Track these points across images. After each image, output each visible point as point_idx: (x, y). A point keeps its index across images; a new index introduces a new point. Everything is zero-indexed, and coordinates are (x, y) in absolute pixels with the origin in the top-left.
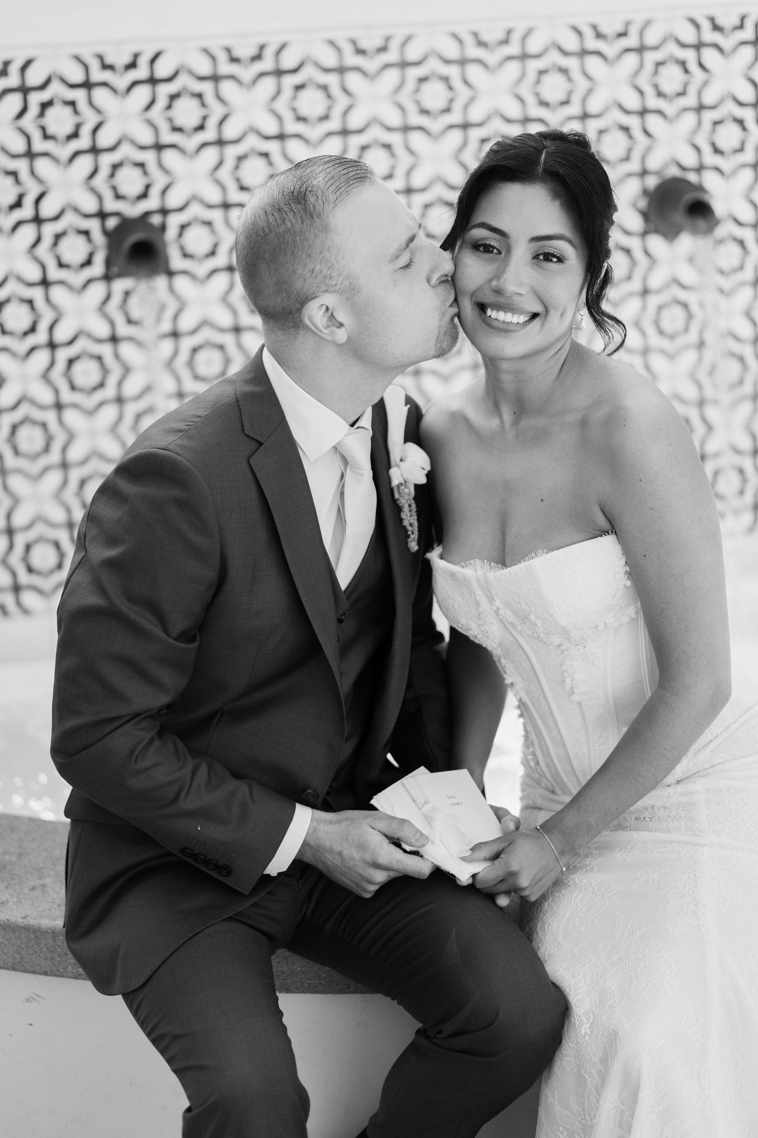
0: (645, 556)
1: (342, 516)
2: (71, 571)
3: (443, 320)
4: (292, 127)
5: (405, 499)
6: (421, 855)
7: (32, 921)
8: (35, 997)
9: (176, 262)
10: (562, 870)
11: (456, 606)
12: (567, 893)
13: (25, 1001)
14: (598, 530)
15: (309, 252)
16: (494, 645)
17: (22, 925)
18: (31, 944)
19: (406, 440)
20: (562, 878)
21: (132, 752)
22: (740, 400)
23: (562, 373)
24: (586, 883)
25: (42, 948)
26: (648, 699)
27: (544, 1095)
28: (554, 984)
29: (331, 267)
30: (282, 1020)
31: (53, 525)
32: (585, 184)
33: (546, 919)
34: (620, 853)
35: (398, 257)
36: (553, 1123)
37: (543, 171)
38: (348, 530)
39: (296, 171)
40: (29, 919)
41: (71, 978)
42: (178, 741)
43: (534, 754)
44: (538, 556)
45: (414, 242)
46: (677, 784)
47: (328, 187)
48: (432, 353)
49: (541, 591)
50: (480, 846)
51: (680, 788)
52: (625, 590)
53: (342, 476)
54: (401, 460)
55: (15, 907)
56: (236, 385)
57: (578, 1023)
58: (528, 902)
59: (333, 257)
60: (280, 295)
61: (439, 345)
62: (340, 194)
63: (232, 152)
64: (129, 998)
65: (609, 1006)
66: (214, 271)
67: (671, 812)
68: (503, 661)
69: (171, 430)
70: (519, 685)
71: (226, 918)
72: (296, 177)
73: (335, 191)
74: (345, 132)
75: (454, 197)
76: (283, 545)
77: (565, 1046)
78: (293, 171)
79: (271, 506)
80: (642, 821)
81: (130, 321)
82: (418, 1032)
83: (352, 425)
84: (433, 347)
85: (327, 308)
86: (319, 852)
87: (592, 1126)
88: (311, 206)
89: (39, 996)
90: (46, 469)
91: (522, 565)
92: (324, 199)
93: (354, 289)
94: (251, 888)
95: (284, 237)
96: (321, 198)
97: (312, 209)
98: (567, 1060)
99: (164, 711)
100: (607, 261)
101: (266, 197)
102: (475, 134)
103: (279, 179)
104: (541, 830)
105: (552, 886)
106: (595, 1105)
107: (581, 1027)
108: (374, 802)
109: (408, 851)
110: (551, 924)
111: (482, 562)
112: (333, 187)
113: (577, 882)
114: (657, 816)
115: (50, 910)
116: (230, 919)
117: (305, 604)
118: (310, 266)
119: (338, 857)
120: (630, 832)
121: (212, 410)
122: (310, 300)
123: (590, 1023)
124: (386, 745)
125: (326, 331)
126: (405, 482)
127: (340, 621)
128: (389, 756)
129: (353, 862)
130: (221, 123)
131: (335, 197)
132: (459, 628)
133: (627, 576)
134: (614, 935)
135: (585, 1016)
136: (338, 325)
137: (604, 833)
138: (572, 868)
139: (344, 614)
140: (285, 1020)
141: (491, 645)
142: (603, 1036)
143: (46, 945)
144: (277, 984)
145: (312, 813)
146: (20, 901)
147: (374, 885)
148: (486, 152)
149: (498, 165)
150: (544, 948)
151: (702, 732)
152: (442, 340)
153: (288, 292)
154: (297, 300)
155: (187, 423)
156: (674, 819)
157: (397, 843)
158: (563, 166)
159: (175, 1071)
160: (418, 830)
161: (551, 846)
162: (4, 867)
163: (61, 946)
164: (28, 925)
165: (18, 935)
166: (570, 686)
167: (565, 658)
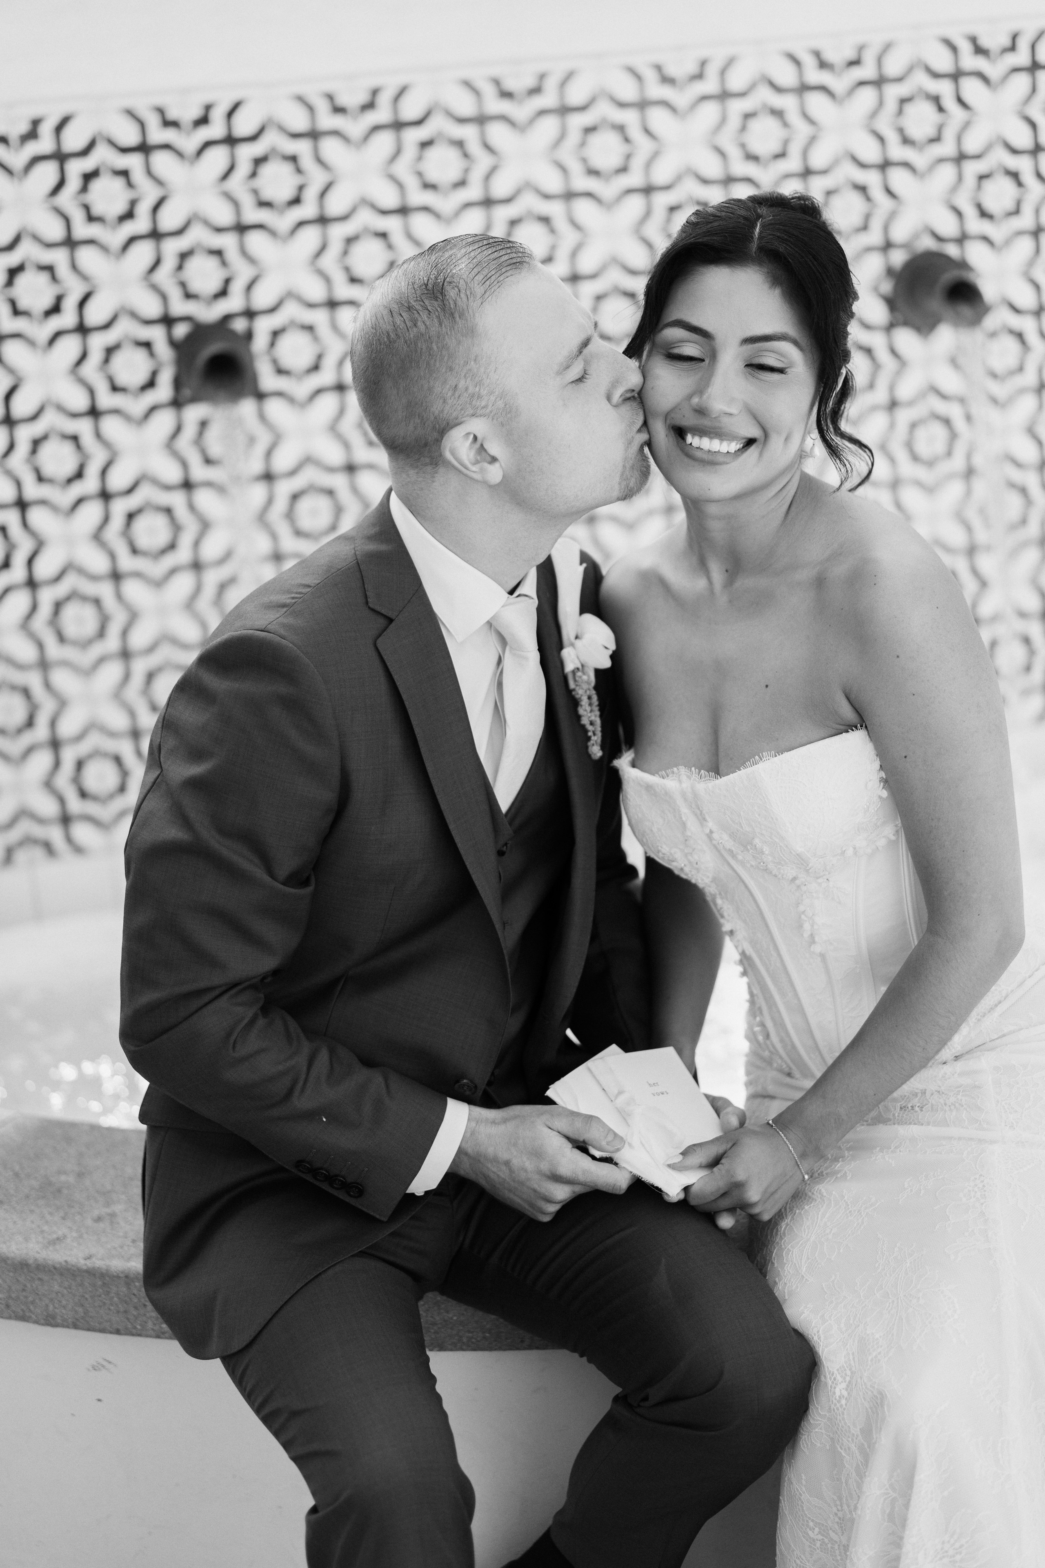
0: (905, 757)
1: (500, 715)
2: (142, 796)
3: (629, 449)
4: (417, 197)
5: (582, 689)
6: (615, 1162)
7: (98, 1263)
8: (105, 1363)
9: (268, 380)
10: (804, 1177)
11: (655, 830)
12: (811, 1209)
13: (91, 1369)
14: (842, 723)
15: (450, 363)
16: (707, 881)
17: (85, 1268)
18: (98, 1293)
19: (583, 611)
20: (805, 1190)
21: (229, 1035)
22: (1024, 545)
23: (790, 517)
24: (837, 1196)
25: (113, 1298)
26: (913, 947)
27: (786, 1479)
28: (796, 1331)
29: (480, 383)
30: (435, 1389)
31: (112, 734)
32: (814, 265)
33: (784, 1244)
34: (881, 1154)
35: (568, 367)
36: (799, 1516)
37: (758, 249)
38: (509, 732)
39: (430, 256)
40: (94, 1259)
41: (151, 1336)
42: (289, 1018)
43: (762, 1025)
44: (763, 760)
45: (589, 346)
46: (955, 1060)
47: (474, 276)
48: (616, 494)
49: (768, 807)
50: (694, 1149)
51: (959, 1066)
52: (880, 803)
53: (500, 661)
54: (577, 637)
55: (75, 1244)
56: (356, 543)
57: (830, 1382)
58: (759, 1222)
59: (482, 370)
60: (412, 422)
61: (625, 483)
62: (489, 286)
63: (338, 232)
64: (231, 1363)
65: (872, 1360)
66: (319, 392)
67: (949, 1099)
68: (719, 901)
69: (270, 604)
70: (741, 934)
71: (357, 1253)
72: (431, 264)
73: (483, 282)
74: (488, 202)
75: (640, 285)
76: (423, 754)
77: (813, 1412)
78: (426, 256)
79: (406, 703)
80: (909, 1111)
81: (208, 461)
82: (616, 1399)
83: (511, 593)
84: (617, 487)
85: (475, 438)
86: (480, 1162)
87: (852, 1521)
88: (451, 302)
89: (110, 1362)
90: (101, 660)
91: (742, 773)
92: (468, 293)
93: (510, 412)
94: (390, 1213)
95: (416, 344)
96: (464, 292)
97: (452, 306)
98: (816, 1432)
99: (269, 980)
100: (847, 366)
101: (390, 291)
102: (662, 200)
103: (407, 268)
104: (774, 1125)
105: (791, 1201)
106: (855, 1491)
107: (835, 1388)
108: (550, 1093)
109: (598, 1157)
110: (790, 1251)
111: (688, 770)
112: (480, 277)
113: (825, 1194)
114: (930, 1105)
115: (122, 1247)
116: (362, 1254)
117: (454, 833)
118: (452, 382)
119: (505, 1168)
120: (893, 1126)
121: (325, 577)
122: (452, 428)
123: (847, 1382)
124: (565, 1017)
125: (474, 468)
126: (583, 666)
127: (501, 853)
128: (569, 1033)
129: (525, 1174)
130: (323, 194)
131: (482, 289)
132: (659, 858)
133: (882, 784)
134: (877, 1265)
135: (839, 1373)
136: (489, 459)
137: (859, 1128)
138: (817, 1175)
139: (506, 844)
140: (439, 1388)
141: (702, 880)
142: (865, 1400)
143: (118, 1294)
144: (427, 1338)
145: (469, 1110)
146: (81, 1237)
147: (554, 1205)
148: (682, 224)
149: (699, 242)
150: (782, 1283)
151: (988, 990)
152: (629, 477)
153: (423, 417)
154: (434, 428)
155: (293, 595)
156: (952, 1107)
157: (582, 1147)
158: (784, 241)
159: (294, 1459)
160: (610, 1130)
161: (788, 1146)
162: (59, 1191)
163: (137, 1294)
164: (94, 1268)
165: (79, 1281)
166: (809, 933)
167: (802, 895)
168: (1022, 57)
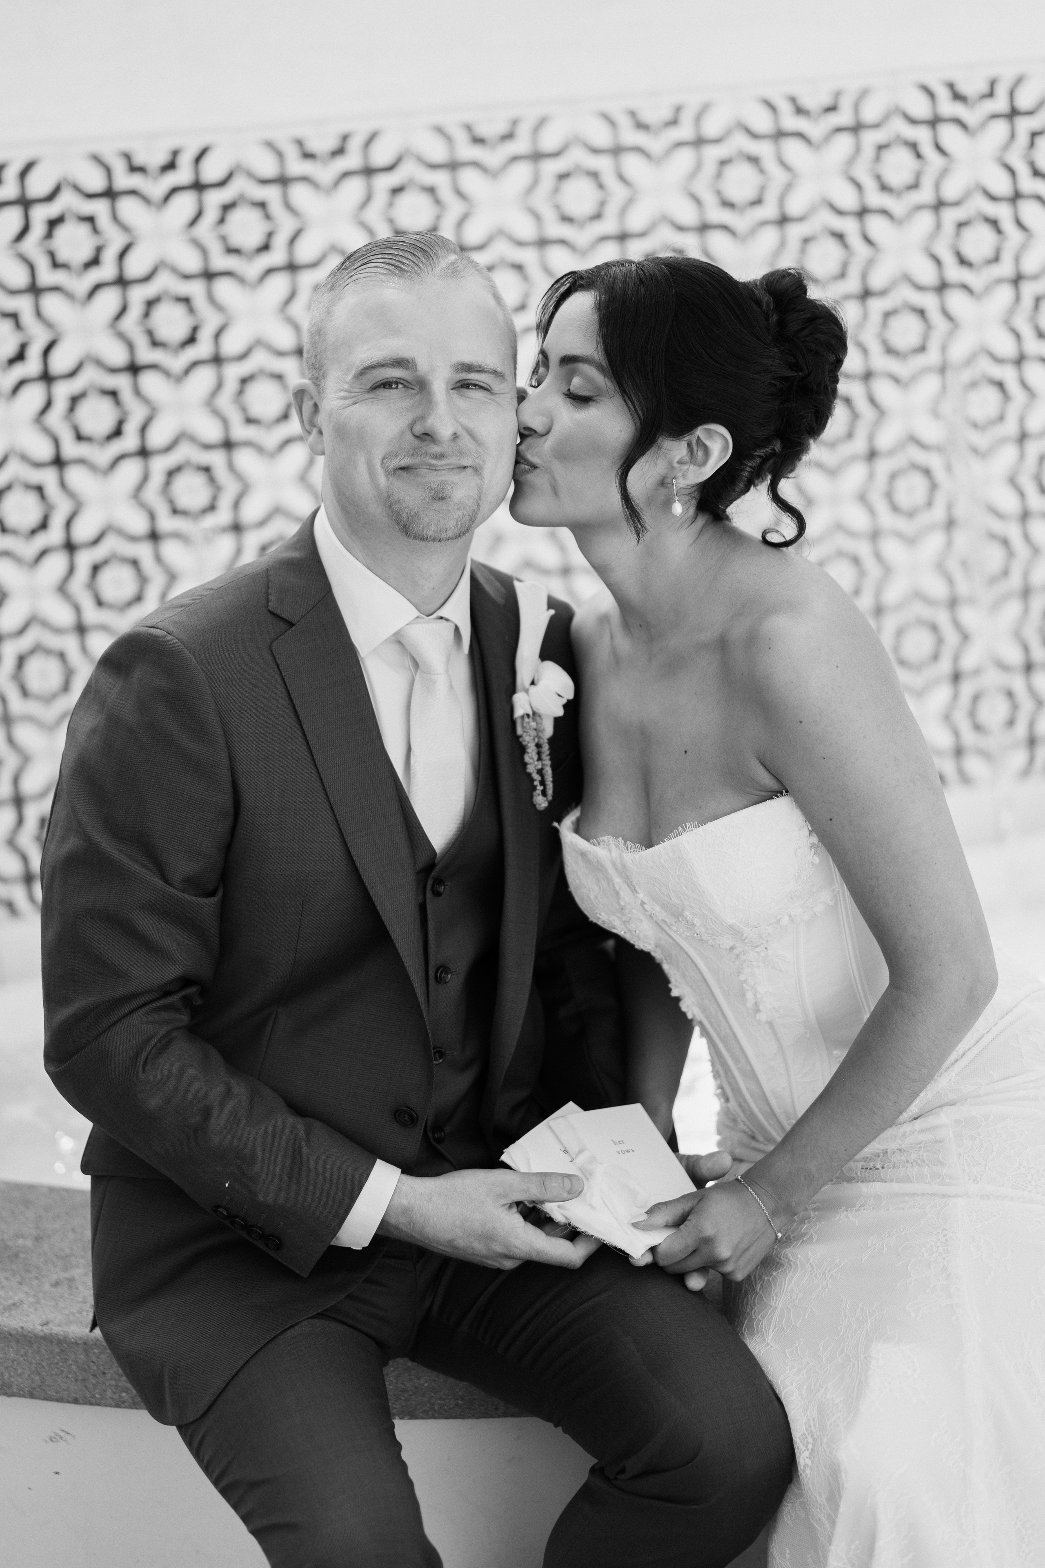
0: (831, 820)
7: (56, 1329)
8: (62, 1434)
10: (776, 1236)
12: (779, 1275)
13: (48, 1440)
14: (763, 790)
17: (41, 1334)
18: (55, 1361)
19: (542, 657)
21: (138, 1054)
22: (1006, 597)
24: (803, 1259)
25: (71, 1365)
30: (400, 1455)
33: (755, 1313)
34: (845, 1214)
40: (51, 1325)
41: (111, 1406)
43: (722, 1088)
44: (688, 830)
49: (694, 879)
50: (659, 1208)
51: (919, 1124)
52: (812, 870)
54: (533, 684)
55: (32, 1310)
58: (732, 1282)
63: (307, 280)
64: (183, 1430)
65: (831, 1425)
66: (287, 442)
67: (911, 1159)
68: (666, 967)
70: (689, 1000)
80: (871, 1173)
81: (176, 511)
82: (593, 1470)
89: (68, 1433)
91: (667, 844)
104: (743, 1181)
111: (616, 839)
113: (791, 1258)
114: (892, 1162)
115: (80, 1313)
120: (857, 1184)
130: (292, 241)
132: (601, 924)
133: (813, 850)
134: (839, 1328)
138: (785, 1239)
140: (405, 1455)
142: (825, 1468)
143: (76, 1362)
145: (398, 1174)
146: (38, 1302)
156: (914, 1164)
159: (253, 1532)
161: (759, 1203)
162: (16, 1255)
163: (96, 1362)
164: (51, 1334)
165: (36, 1348)
166: (753, 1002)
167: (742, 964)
168: (1000, 104)
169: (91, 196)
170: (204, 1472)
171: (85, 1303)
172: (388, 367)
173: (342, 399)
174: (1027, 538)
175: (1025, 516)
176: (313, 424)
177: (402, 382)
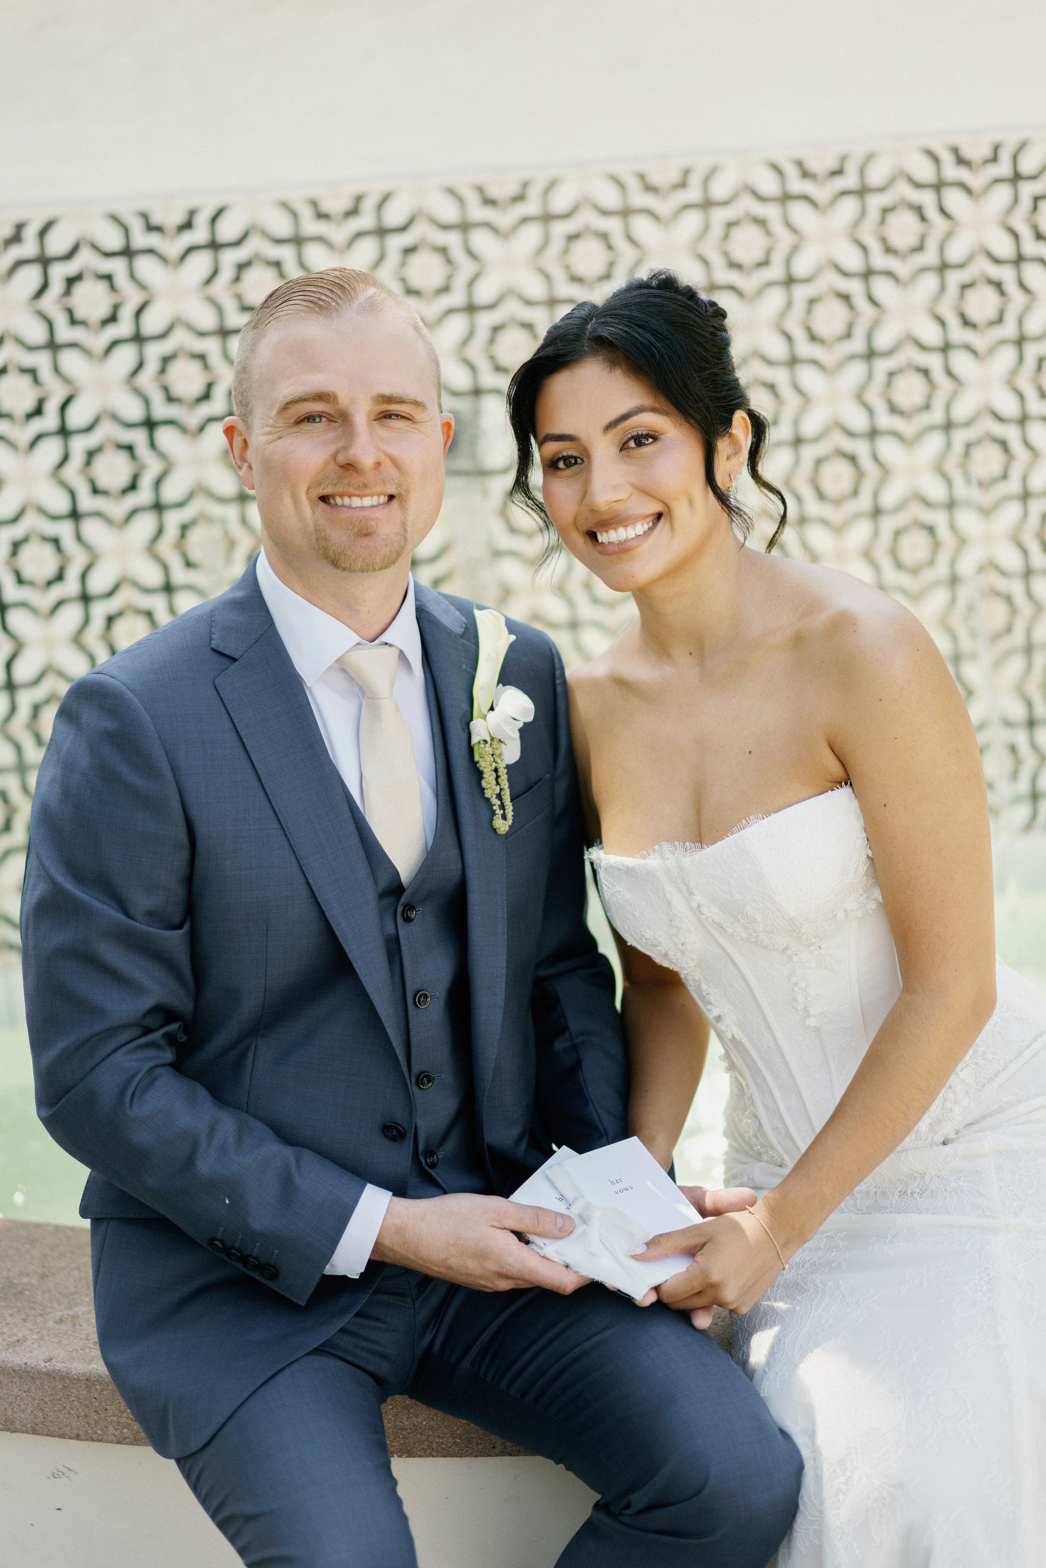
0: (884, 805)
7: (59, 1366)
8: (65, 1471)
11: (637, 915)
13: (51, 1477)
14: (828, 779)
16: (693, 964)
17: (45, 1370)
18: (58, 1397)
22: (1009, 654)
24: (833, 1287)
25: (73, 1401)
30: (395, 1492)
34: (878, 1244)
40: (54, 1361)
41: (111, 1442)
44: (750, 823)
55: (35, 1346)
67: (949, 1184)
68: (704, 987)
71: (311, 1350)
74: (471, 308)
80: (908, 1199)
81: (189, 564)
82: (597, 1506)
89: (70, 1470)
91: (729, 841)
94: (307, 1298)
111: (671, 845)
113: (819, 1285)
114: (929, 1190)
115: (83, 1349)
116: (316, 1351)
120: (889, 1214)
132: (641, 946)
134: (879, 1358)
140: (401, 1491)
141: (687, 964)
143: (79, 1398)
146: (41, 1339)
156: (953, 1193)
162: (21, 1293)
163: (98, 1398)
164: (54, 1370)
165: (40, 1385)
166: (803, 1006)
167: (794, 966)
168: (1004, 168)
169: (108, 255)
170: (202, 1505)
171: (88, 1340)
172: (310, 401)
173: (267, 434)
174: (1029, 594)
175: (1028, 573)
176: (244, 460)
177: (324, 415)
